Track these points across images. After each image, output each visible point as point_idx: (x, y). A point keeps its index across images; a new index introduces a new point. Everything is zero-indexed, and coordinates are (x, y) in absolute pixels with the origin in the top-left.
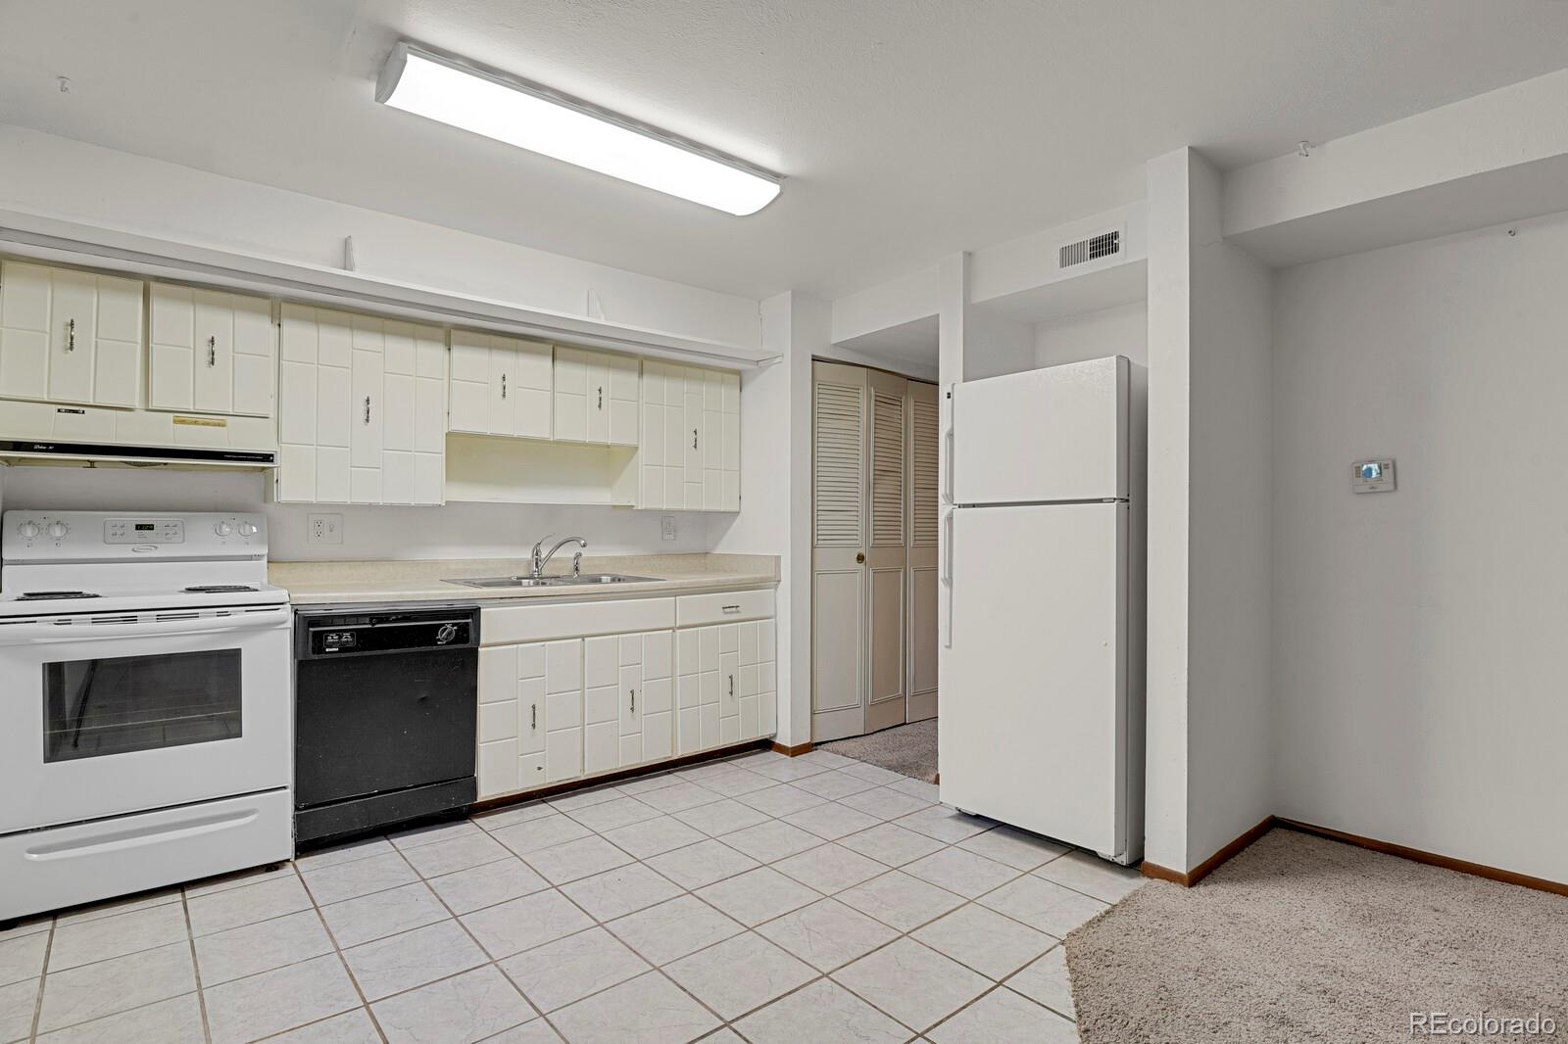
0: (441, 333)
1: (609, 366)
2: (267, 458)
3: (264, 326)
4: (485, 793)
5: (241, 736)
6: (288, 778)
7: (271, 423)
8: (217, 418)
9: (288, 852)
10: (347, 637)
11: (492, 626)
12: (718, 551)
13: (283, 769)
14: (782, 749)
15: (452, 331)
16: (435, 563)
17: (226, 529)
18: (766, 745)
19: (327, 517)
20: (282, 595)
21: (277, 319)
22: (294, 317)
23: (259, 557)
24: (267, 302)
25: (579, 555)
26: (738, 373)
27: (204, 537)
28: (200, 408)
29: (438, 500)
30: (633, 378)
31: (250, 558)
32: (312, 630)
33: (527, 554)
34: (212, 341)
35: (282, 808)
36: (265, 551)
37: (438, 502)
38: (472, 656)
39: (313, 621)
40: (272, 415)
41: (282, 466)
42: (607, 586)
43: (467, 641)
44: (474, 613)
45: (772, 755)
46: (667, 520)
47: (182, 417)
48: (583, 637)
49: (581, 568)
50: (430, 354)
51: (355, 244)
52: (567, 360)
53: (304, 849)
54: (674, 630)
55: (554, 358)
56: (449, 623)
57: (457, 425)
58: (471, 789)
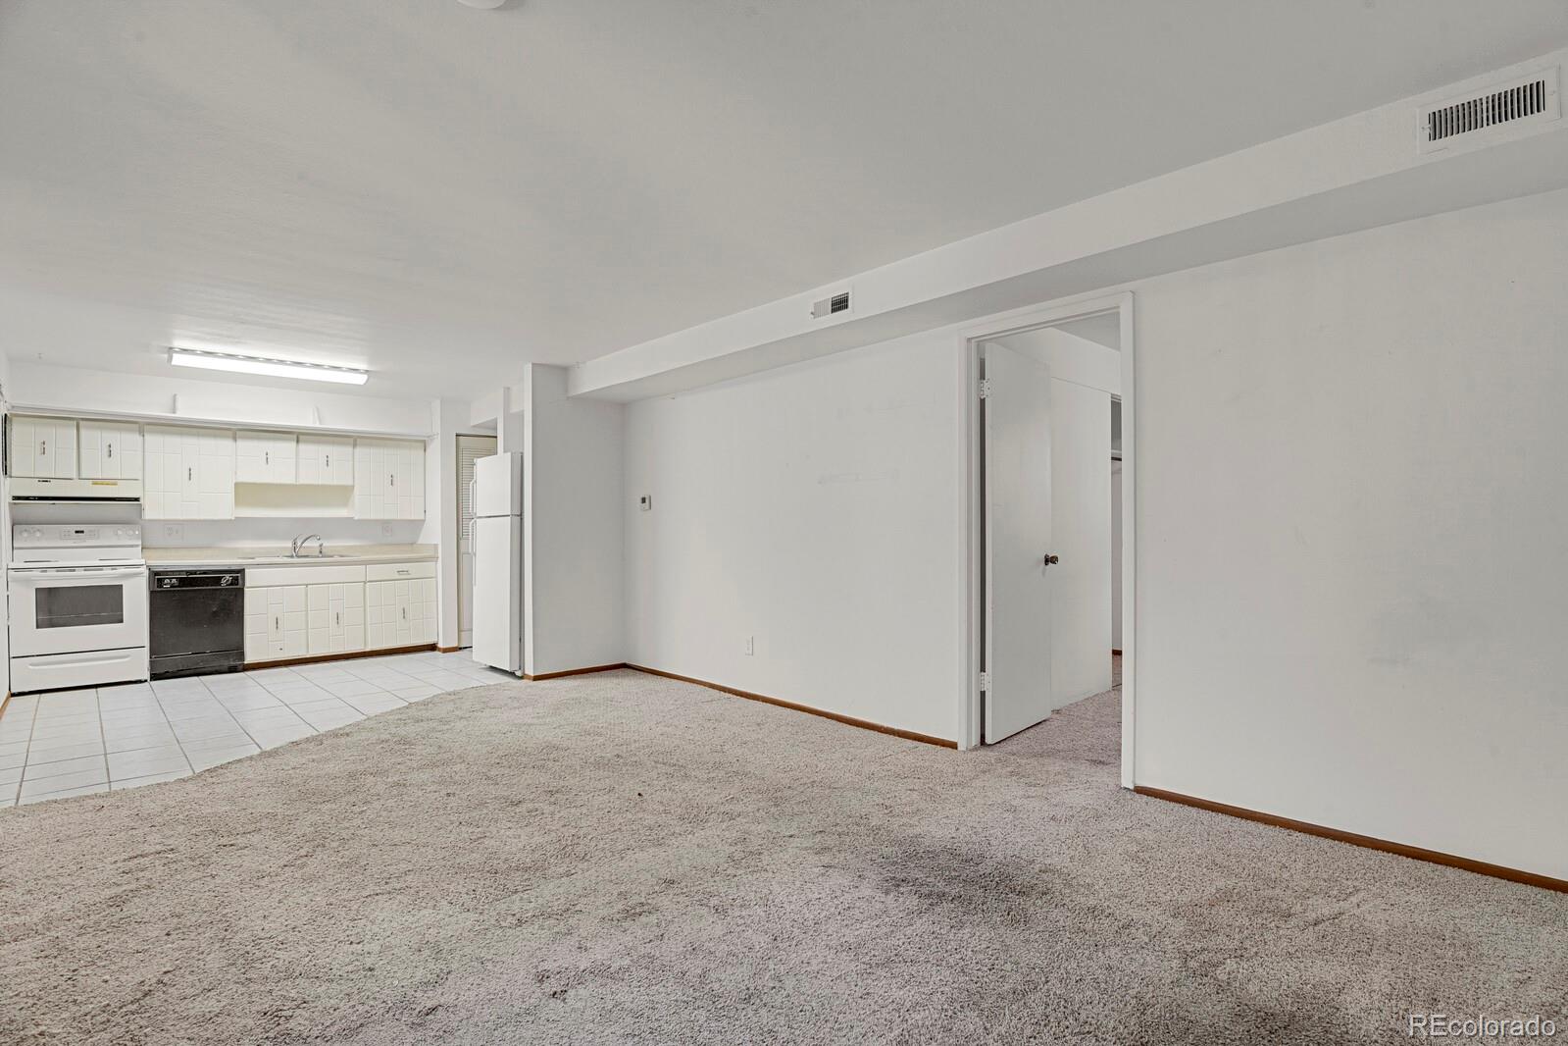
0: (230, 433)
1: (333, 443)
2: (137, 499)
3: (137, 438)
4: (249, 659)
5: (122, 621)
6: (146, 642)
7: (140, 482)
8: (113, 482)
9: (146, 676)
10: (174, 581)
11: (251, 578)
12: (419, 542)
13: (144, 638)
14: (439, 650)
15: (238, 432)
16: (236, 549)
17: (120, 532)
18: (433, 647)
19: (173, 526)
20: (143, 562)
21: (142, 433)
22: (152, 432)
23: (137, 546)
24: (137, 425)
25: (321, 546)
26: (424, 442)
27: (108, 536)
28: (105, 477)
29: (228, 517)
30: (350, 449)
31: (132, 546)
32: (157, 577)
33: (290, 544)
34: (110, 446)
35: (144, 656)
36: (140, 543)
37: (229, 518)
38: (242, 591)
39: (157, 573)
40: (140, 478)
41: (145, 502)
42: (337, 558)
43: (237, 584)
44: (242, 571)
45: (436, 653)
46: (386, 525)
47: (96, 481)
48: (307, 585)
49: (323, 551)
50: (226, 444)
51: (179, 400)
52: (306, 442)
53: (155, 677)
54: (365, 583)
55: (298, 441)
56: (227, 576)
57: (241, 479)
58: (242, 655)
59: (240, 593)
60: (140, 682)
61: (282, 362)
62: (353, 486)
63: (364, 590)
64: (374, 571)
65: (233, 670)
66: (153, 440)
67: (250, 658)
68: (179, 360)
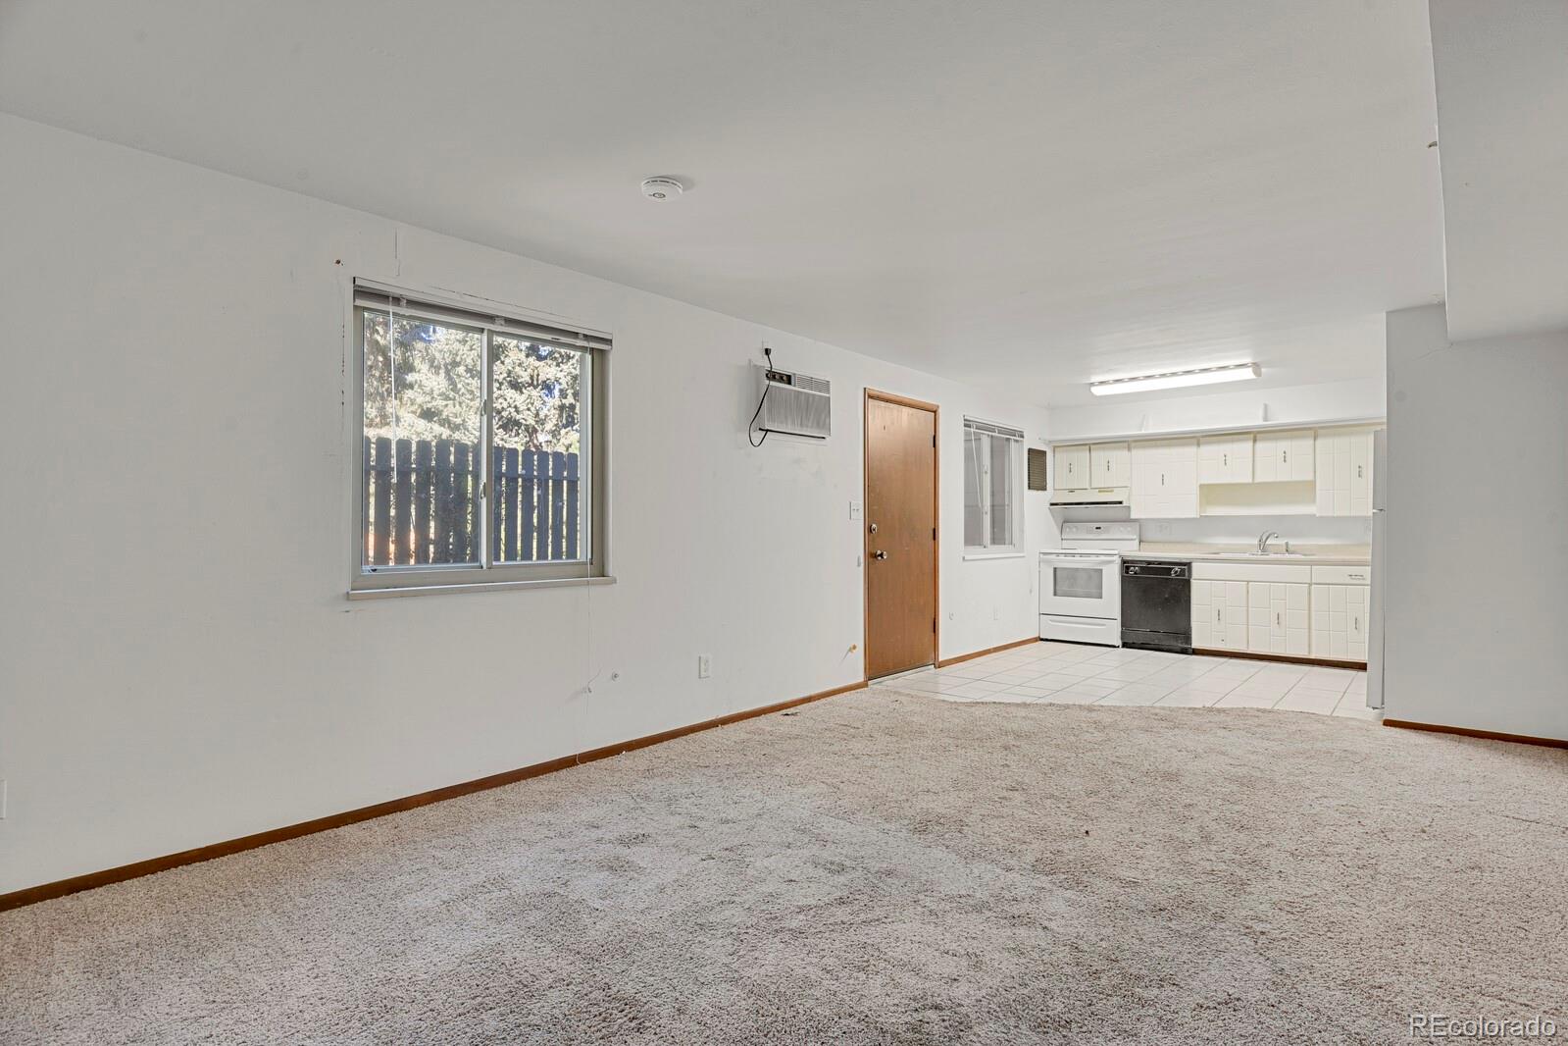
0: (1196, 440)
1: (1292, 438)
2: (1121, 502)
3: (1125, 453)
5: (1102, 596)
6: (1119, 616)
7: (1129, 489)
8: (1110, 489)
9: (1119, 643)
10: (1138, 569)
11: (1197, 570)
13: (1118, 613)
15: (1202, 439)
17: (1122, 529)
19: (1163, 524)
21: (1130, 449)
22: (1135, 447)
23: (1135, 539)
24: (1126, 444)
25: (1287, 543)
27: (1115, 531)
28: (1106, 486)
30: (1311, 441)
31: (1131, 540)
32: (1126, 565)
33: (1256, 542)
34: (1109, 462)
35: (1117, 629)
36: (1136, 537)
37: (1194, 516)
39: (1127, 562)
40: (1129, 485)
43: (1186, 576)
44: (1189, 565)
47: (1101, 490)
48: (1251, 583)
49: (1289, 548)
50: (1190, 451)
52: (1263, 440)
53: (1125, 645)
54: (1310, 585)
55: (1255, 441)
56: (1177, 568)
57: (1203, 482)
58: (1188, 638)
59: (1188, 583)
60: (1114, 647)
61: (1174, 374)
62: (1313, 483)
63: (1310, 593)
64: (1321, 573)
65: (1184, 651)
66: (1139, 454)
67: (1195, 644)
68: (1097, 391)
